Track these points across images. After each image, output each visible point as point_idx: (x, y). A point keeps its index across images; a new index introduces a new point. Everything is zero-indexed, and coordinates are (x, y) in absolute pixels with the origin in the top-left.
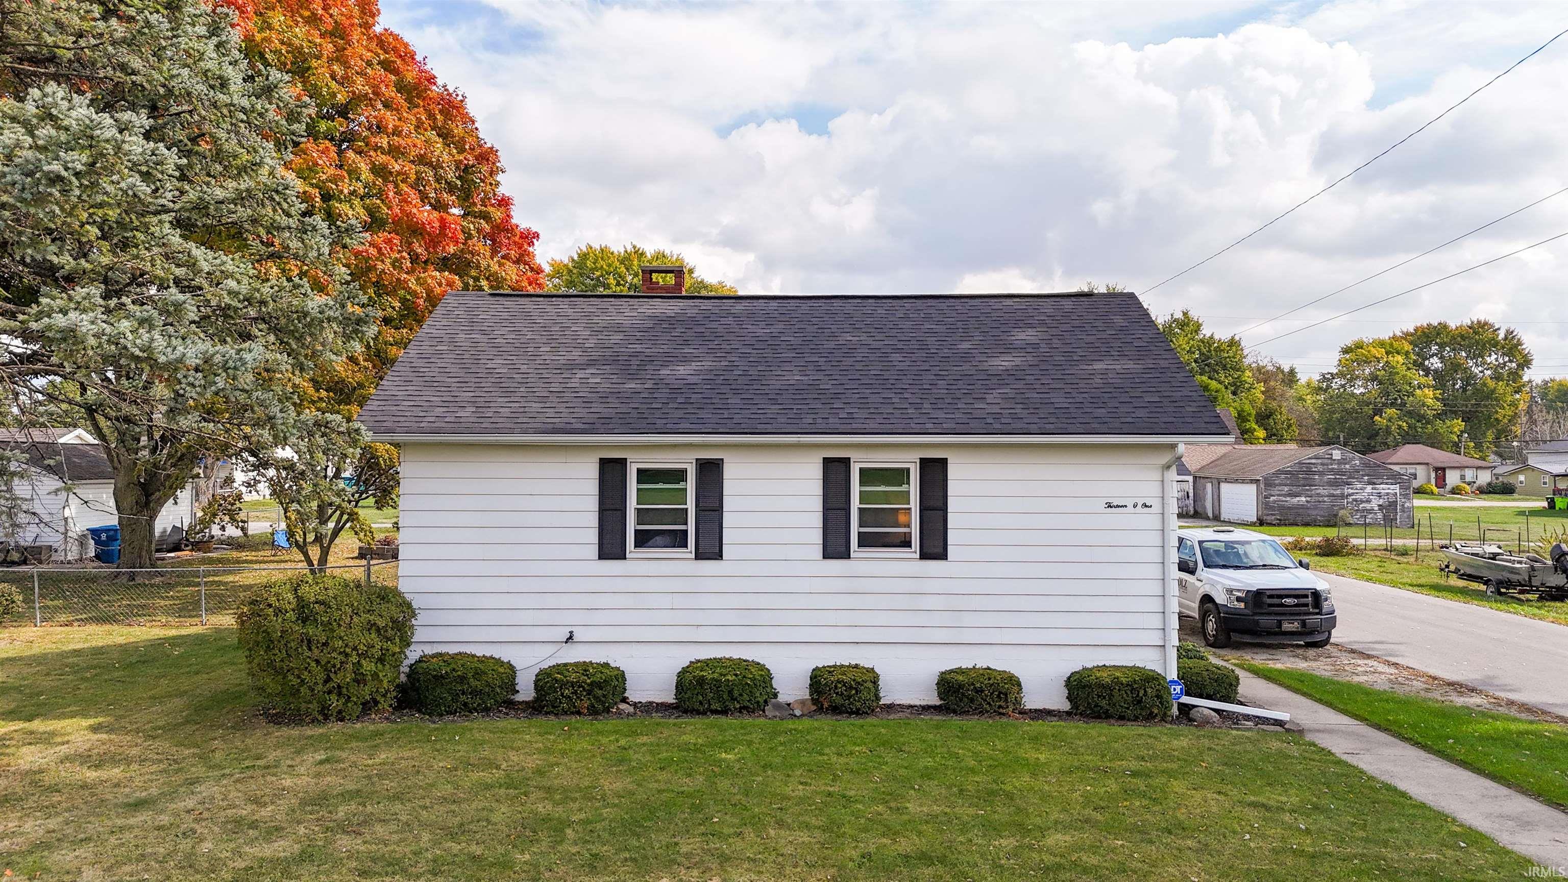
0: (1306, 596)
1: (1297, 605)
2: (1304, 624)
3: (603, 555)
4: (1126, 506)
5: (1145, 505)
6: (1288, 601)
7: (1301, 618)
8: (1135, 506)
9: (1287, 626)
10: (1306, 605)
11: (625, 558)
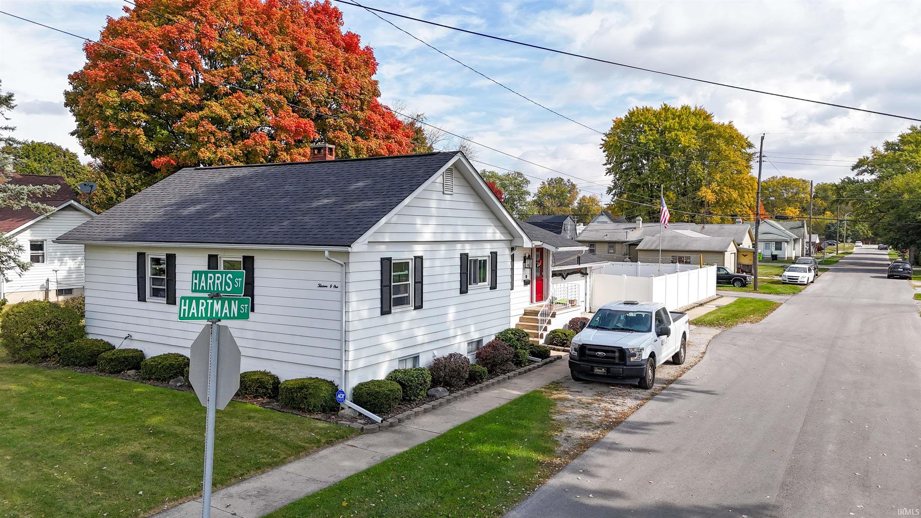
0: (614, 352)
1: (605, 357)
2: (608, 370)
3: (139, 300)
4: (327, 287)
5: (335, 287)
6: (600, 353)
7: (608, 366)
8: (331, 286)
9: (597, 371)
10: (614, 358)
11: (145, 301)
